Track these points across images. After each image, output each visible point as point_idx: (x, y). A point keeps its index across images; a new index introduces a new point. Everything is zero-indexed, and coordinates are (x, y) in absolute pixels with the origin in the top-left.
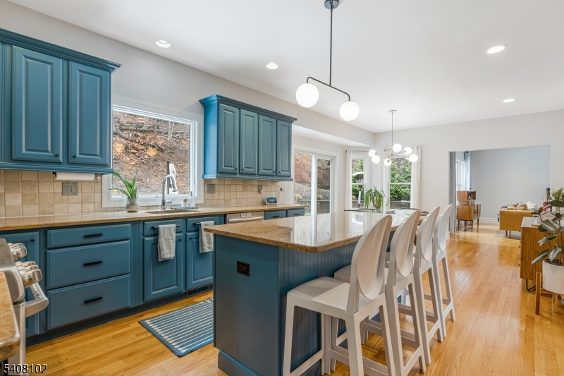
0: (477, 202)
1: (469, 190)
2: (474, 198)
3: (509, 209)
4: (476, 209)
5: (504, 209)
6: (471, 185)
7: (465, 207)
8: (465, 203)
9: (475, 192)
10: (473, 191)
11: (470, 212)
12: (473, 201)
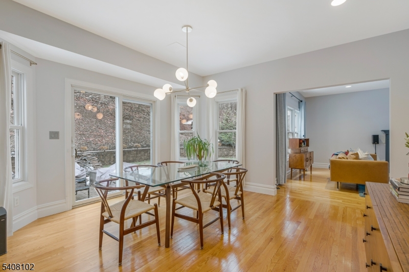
0: (310, 149)
1: (303, 138)
2: (308, 145)
3: (339, 158)
4: (308, 156)
5: (334, 158)
6: (305, 133)
7: (297, 155)
8: (298, 151)
9: (308, 139)
10: (306, 138)
11: (301, 160)
12: (306, 148)
